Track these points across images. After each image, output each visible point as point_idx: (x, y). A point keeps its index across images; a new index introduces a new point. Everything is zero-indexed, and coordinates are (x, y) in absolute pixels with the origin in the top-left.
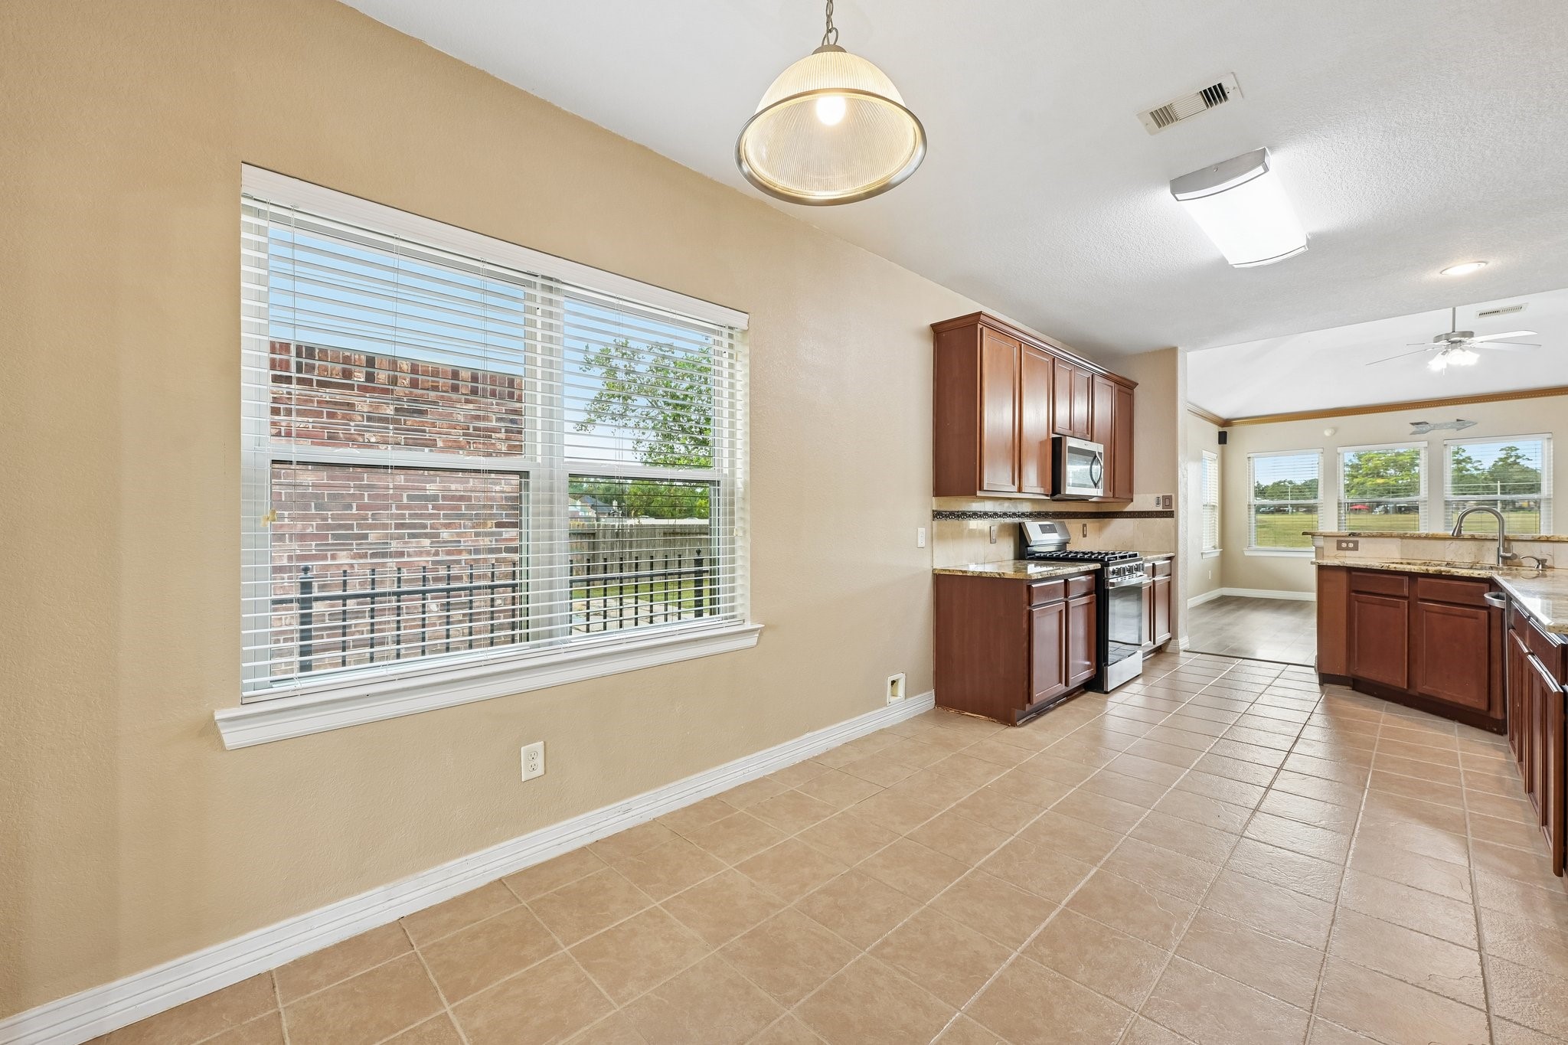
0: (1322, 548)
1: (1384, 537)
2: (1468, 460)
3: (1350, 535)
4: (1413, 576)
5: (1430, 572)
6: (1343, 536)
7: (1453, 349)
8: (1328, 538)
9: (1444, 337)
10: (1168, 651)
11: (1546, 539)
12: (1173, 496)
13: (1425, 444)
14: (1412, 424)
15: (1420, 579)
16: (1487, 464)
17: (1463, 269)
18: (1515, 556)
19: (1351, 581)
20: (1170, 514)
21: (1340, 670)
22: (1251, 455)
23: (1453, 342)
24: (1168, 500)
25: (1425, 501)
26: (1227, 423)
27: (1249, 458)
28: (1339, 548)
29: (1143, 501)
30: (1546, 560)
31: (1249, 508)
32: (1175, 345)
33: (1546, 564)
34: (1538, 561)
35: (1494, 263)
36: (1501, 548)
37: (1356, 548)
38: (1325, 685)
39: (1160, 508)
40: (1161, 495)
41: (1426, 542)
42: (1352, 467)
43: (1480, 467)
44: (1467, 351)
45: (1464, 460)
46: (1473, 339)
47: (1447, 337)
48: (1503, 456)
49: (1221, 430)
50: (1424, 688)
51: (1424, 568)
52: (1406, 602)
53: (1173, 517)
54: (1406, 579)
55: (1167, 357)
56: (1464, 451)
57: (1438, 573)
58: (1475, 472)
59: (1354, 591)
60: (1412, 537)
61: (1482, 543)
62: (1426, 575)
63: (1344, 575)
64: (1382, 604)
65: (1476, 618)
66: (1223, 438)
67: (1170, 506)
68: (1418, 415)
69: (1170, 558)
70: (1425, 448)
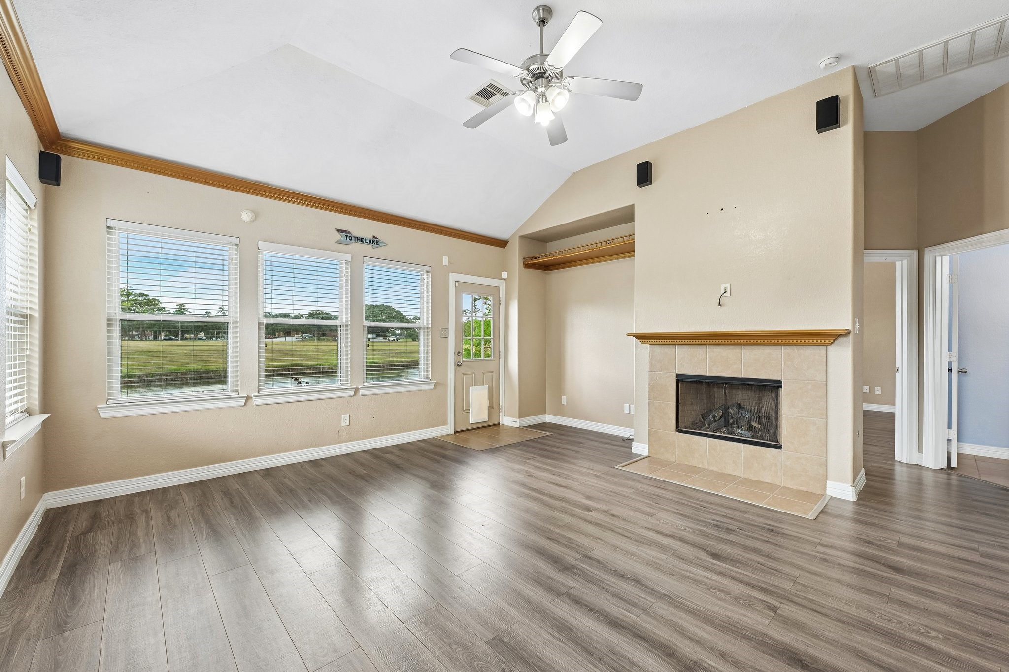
13: (349, 257)
25: (348, 326)
68: (343, 221)
70: (347, 262)
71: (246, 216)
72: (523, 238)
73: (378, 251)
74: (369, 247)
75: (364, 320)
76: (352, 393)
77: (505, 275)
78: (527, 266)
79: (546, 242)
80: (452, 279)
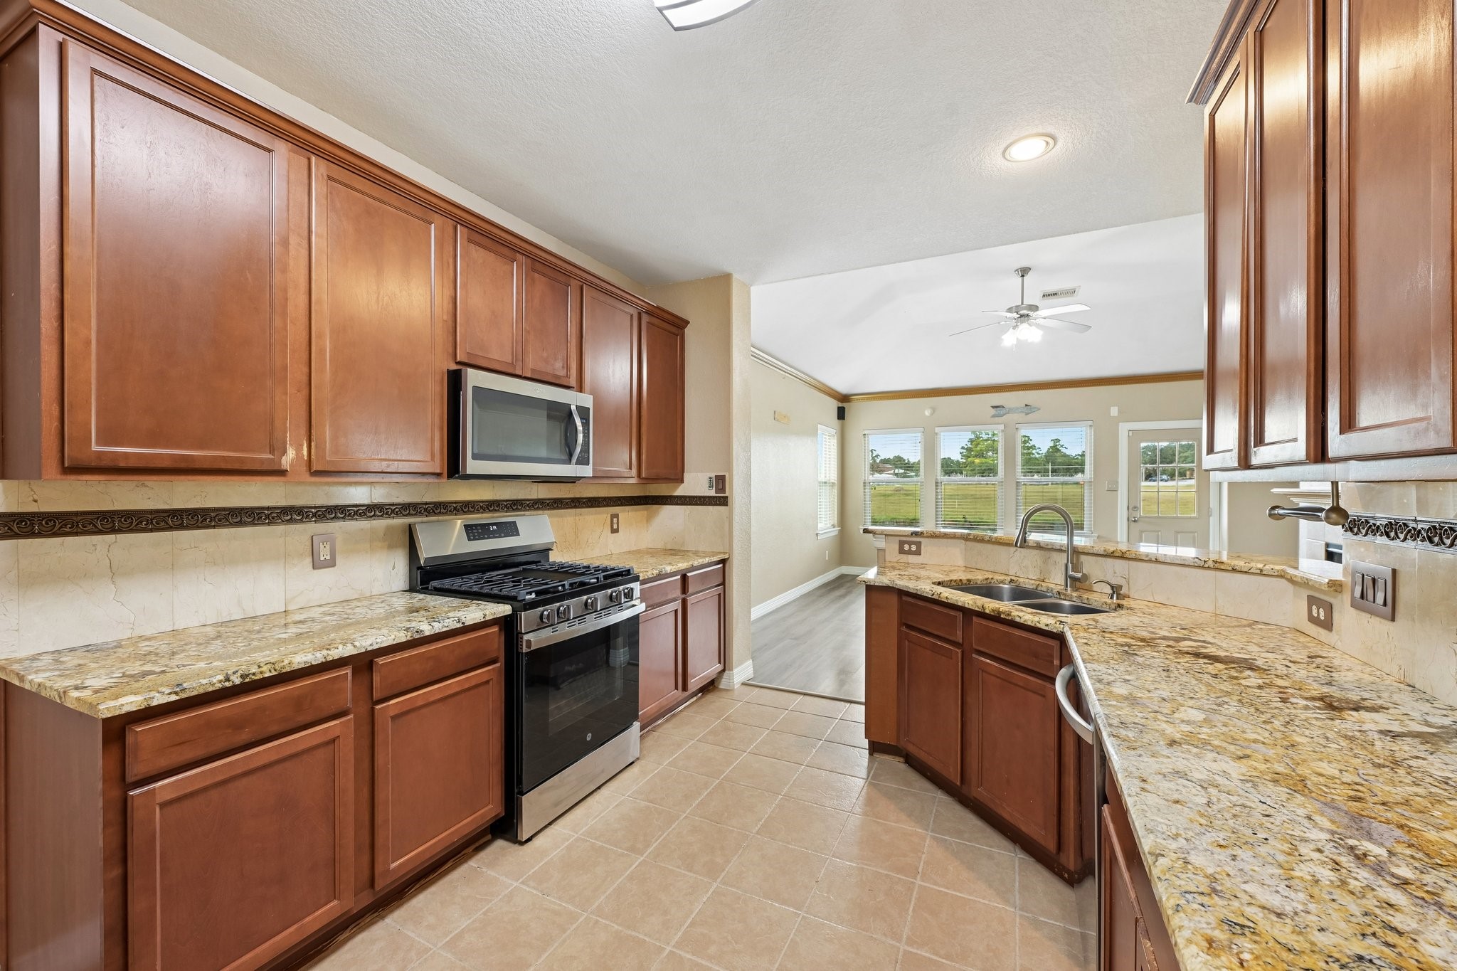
0: (884, 550)
1: (948, 538)
2: (1033, 447)
3: (912, 534)
4: (967, 613)
5: (987, 611)
6: (905, 536)
7: (1022, 322)
8: (890, 538)
9: (1014, 309)
10: (721, 687)
11: (1120, 554)
12: (727, 476)
13: (1002, 427)
14: (993, 407)
15: (975, 619)
16: (1044, 451)
18: (1085, 577)
20: (722, 501)
21: (890, 737)
22: (866, 432)
23: (1022, 316)
24: (720, 482)
25: (1002, 482)
26: (845, 398)
27: (865, 435)
28: (902, 551)
29: (695, 482)
30: (1121, 587)
31: (865, 486)
32: (728, 269)
33: (1121, 592)
34: (1112, 588)
36: (1070, 565)
37: (918, 552)
38: (876, 755)
39: (712, 493)
40: (713, 475)
41: (990, 546)
42: (967, 449)
43: (1040, 452)
44: (1033, 327)
45: (1031, 447)
46: (1037, 312)
47: (1016, 309)
48: (1052, 445)
49: (840, 405)
52: (959, 651)
53: (727, 505)
54: (960, 617)
55: (719, 285)
56: (1031, 440)
57: (996, 614)
58: (1037, 456)
59: (903, 624)
60: (976, 540)
61: (1047, 554)
62: (983, 614)
63: (894, 599)
64: (934, 650)
65: (1044, 696)
66: (841, 414)
67: (723, 490)
68: (996, 398)
69: (723, 562)
70: (1001, 431)
71: (927, 413)
80: (1124, 429)
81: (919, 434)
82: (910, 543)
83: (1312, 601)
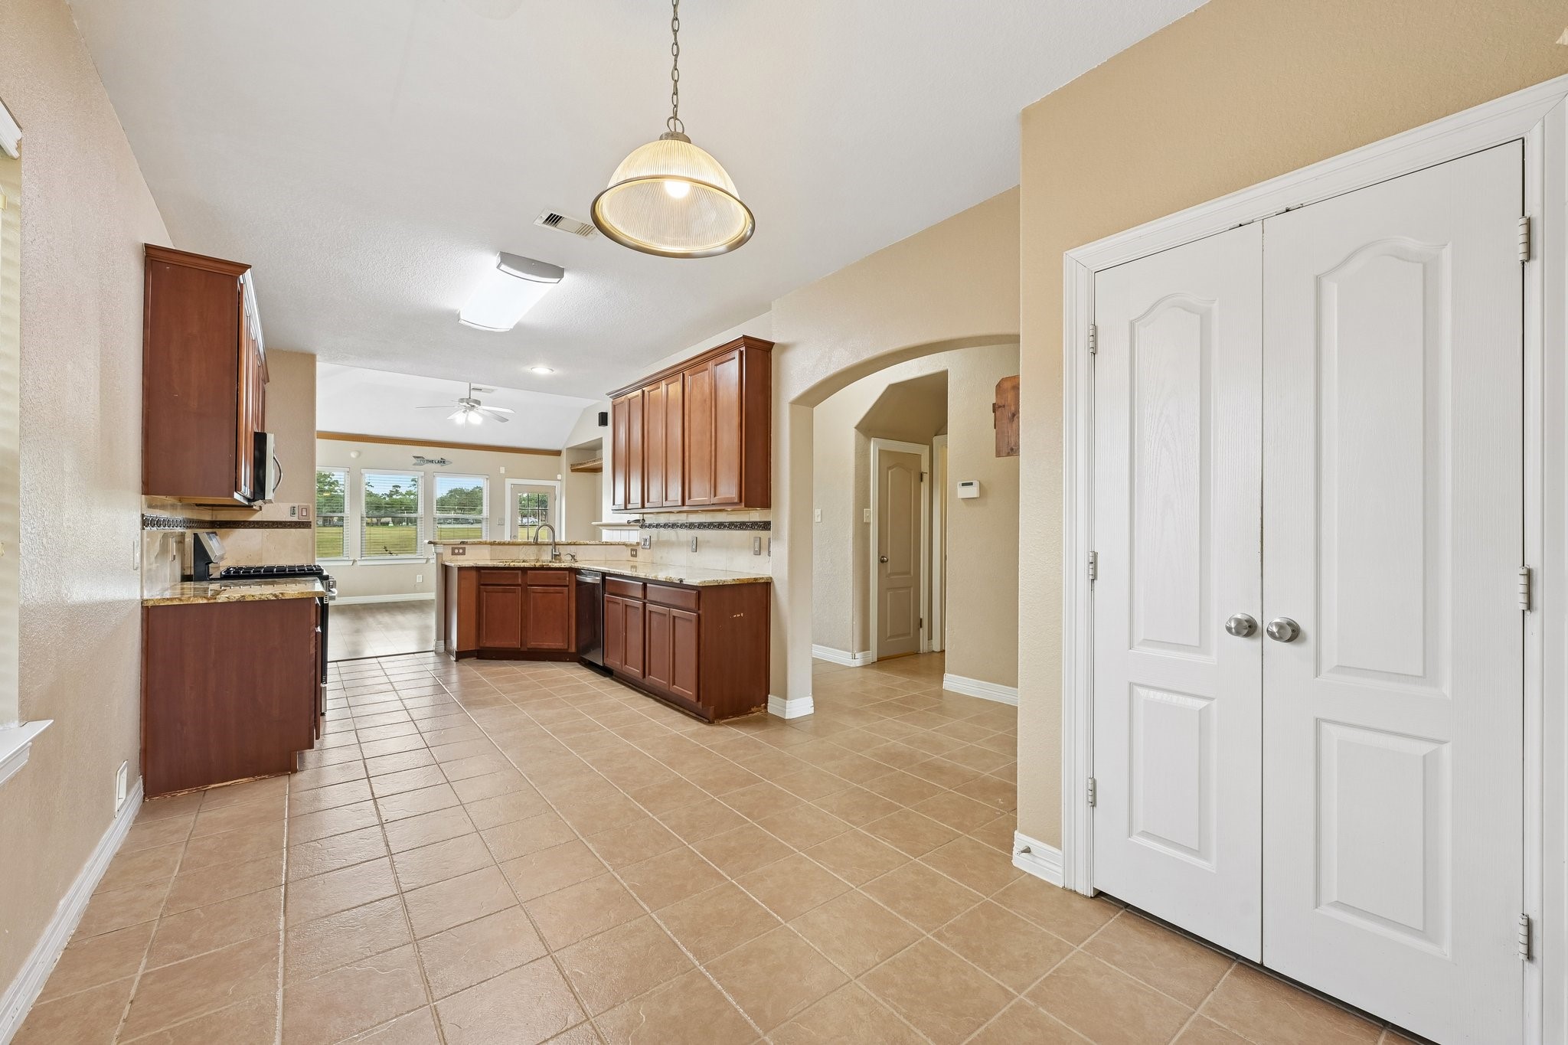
0: (442, 554)
3: (460, 543)
4: (524, 570)
6: (456, 544)
7: (470, 410)
8: (446, 546)
9: (465, 401)
12: (311, 506)
13: (422, 474)
14: (414, 456)
15: (529, 572)
17: (542, 370)
18: (560, 554)
19: (480, 577)
20: (306, 525)
21: (472, 647)
23: (471, 406)
24: (304, 510)
25: (422, 518)
28: (453, 554)
34: (572, 556)
35: (556, 372)
36: (552, 550)
37: (464, 554)
38: (460, 660)
39: (295, 519)
40: (296, 505)
46: (481, 406)
47: (467, 401)
50: (532, 644)
51: (533, 564)
52: (520, 588)
53: (310, 528)
54: (520, 572)
59: (481, 585)
60: (500, 544)
62: (534, 569)
63: (474, 573)
64: (504, 592)
65: (562, 593)
67: (307, 517)
70: (422, 477)
71: (353, 455)
72: (568, 449)
73: (446, 467)
74: (439, 465)
75: (435, 511)
76: (425, 561)
77: (559, 477)
78: (573, 471)
79: (596, 450)
80: (509, 482)
81: (343, 474)
82: (459, 549)
83: (632, 550)
